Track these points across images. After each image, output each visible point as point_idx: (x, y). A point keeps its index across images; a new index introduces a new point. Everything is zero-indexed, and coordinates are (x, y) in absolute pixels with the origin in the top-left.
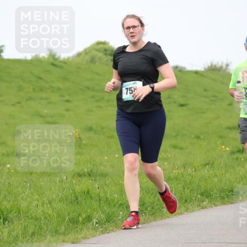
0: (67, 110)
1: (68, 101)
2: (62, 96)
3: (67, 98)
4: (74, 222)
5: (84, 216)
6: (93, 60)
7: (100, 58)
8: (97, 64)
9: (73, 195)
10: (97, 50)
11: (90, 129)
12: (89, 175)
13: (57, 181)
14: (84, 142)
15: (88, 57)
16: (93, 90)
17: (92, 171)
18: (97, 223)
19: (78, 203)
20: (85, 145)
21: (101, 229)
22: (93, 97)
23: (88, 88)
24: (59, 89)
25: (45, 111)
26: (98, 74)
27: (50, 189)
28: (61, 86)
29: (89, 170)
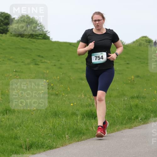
0: (128, 68)
1: (128, 64)
2: (125, 61)
3: (127, 62)
4: (130, 119)
5: (135, 116)
6: (140, 45)
7: (144, 44)
8: (142, 46)
9: (130, 107)
10: (142, 40)
11: (138, 76)
12: (137, 97)
13: (122, 100)
14: (135, 82)
15: (138, 43)
16: (140, 59)
17: (138, 96)
18: (141, 119)
19: (132, 110)
20: (136, 84)
21: (142, 122)
22: (140, 62)
23: (137, 57)
24: (124, 58)
25: (117, 68)
26: (142, 51)
27: (119, 104)
28: (125, 57)
29: (137, 95)
